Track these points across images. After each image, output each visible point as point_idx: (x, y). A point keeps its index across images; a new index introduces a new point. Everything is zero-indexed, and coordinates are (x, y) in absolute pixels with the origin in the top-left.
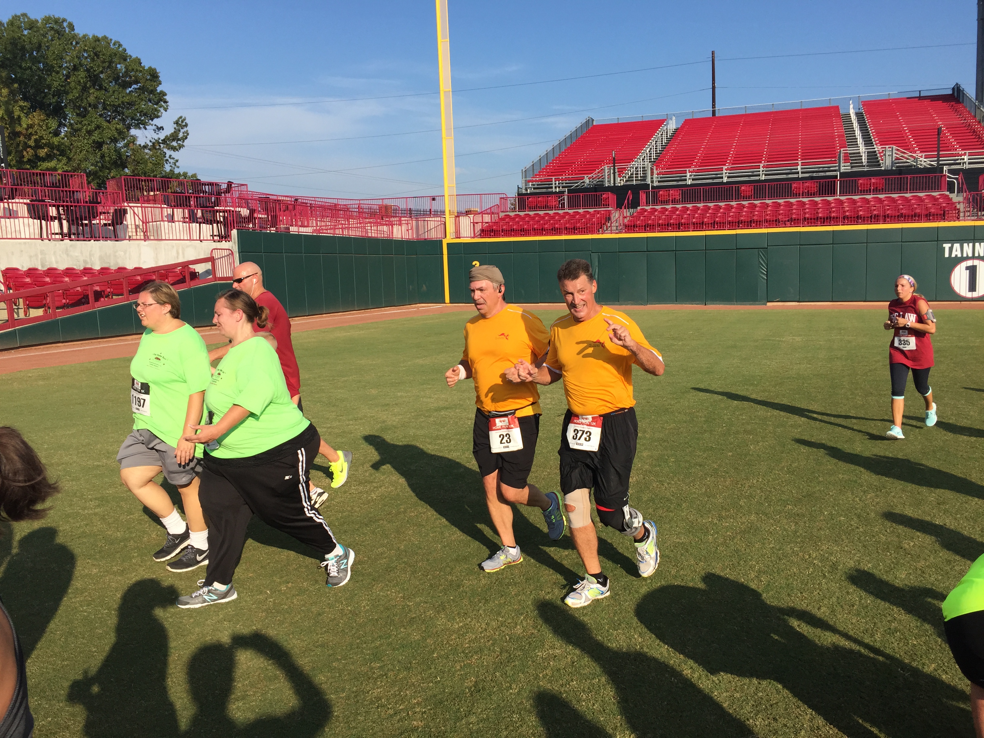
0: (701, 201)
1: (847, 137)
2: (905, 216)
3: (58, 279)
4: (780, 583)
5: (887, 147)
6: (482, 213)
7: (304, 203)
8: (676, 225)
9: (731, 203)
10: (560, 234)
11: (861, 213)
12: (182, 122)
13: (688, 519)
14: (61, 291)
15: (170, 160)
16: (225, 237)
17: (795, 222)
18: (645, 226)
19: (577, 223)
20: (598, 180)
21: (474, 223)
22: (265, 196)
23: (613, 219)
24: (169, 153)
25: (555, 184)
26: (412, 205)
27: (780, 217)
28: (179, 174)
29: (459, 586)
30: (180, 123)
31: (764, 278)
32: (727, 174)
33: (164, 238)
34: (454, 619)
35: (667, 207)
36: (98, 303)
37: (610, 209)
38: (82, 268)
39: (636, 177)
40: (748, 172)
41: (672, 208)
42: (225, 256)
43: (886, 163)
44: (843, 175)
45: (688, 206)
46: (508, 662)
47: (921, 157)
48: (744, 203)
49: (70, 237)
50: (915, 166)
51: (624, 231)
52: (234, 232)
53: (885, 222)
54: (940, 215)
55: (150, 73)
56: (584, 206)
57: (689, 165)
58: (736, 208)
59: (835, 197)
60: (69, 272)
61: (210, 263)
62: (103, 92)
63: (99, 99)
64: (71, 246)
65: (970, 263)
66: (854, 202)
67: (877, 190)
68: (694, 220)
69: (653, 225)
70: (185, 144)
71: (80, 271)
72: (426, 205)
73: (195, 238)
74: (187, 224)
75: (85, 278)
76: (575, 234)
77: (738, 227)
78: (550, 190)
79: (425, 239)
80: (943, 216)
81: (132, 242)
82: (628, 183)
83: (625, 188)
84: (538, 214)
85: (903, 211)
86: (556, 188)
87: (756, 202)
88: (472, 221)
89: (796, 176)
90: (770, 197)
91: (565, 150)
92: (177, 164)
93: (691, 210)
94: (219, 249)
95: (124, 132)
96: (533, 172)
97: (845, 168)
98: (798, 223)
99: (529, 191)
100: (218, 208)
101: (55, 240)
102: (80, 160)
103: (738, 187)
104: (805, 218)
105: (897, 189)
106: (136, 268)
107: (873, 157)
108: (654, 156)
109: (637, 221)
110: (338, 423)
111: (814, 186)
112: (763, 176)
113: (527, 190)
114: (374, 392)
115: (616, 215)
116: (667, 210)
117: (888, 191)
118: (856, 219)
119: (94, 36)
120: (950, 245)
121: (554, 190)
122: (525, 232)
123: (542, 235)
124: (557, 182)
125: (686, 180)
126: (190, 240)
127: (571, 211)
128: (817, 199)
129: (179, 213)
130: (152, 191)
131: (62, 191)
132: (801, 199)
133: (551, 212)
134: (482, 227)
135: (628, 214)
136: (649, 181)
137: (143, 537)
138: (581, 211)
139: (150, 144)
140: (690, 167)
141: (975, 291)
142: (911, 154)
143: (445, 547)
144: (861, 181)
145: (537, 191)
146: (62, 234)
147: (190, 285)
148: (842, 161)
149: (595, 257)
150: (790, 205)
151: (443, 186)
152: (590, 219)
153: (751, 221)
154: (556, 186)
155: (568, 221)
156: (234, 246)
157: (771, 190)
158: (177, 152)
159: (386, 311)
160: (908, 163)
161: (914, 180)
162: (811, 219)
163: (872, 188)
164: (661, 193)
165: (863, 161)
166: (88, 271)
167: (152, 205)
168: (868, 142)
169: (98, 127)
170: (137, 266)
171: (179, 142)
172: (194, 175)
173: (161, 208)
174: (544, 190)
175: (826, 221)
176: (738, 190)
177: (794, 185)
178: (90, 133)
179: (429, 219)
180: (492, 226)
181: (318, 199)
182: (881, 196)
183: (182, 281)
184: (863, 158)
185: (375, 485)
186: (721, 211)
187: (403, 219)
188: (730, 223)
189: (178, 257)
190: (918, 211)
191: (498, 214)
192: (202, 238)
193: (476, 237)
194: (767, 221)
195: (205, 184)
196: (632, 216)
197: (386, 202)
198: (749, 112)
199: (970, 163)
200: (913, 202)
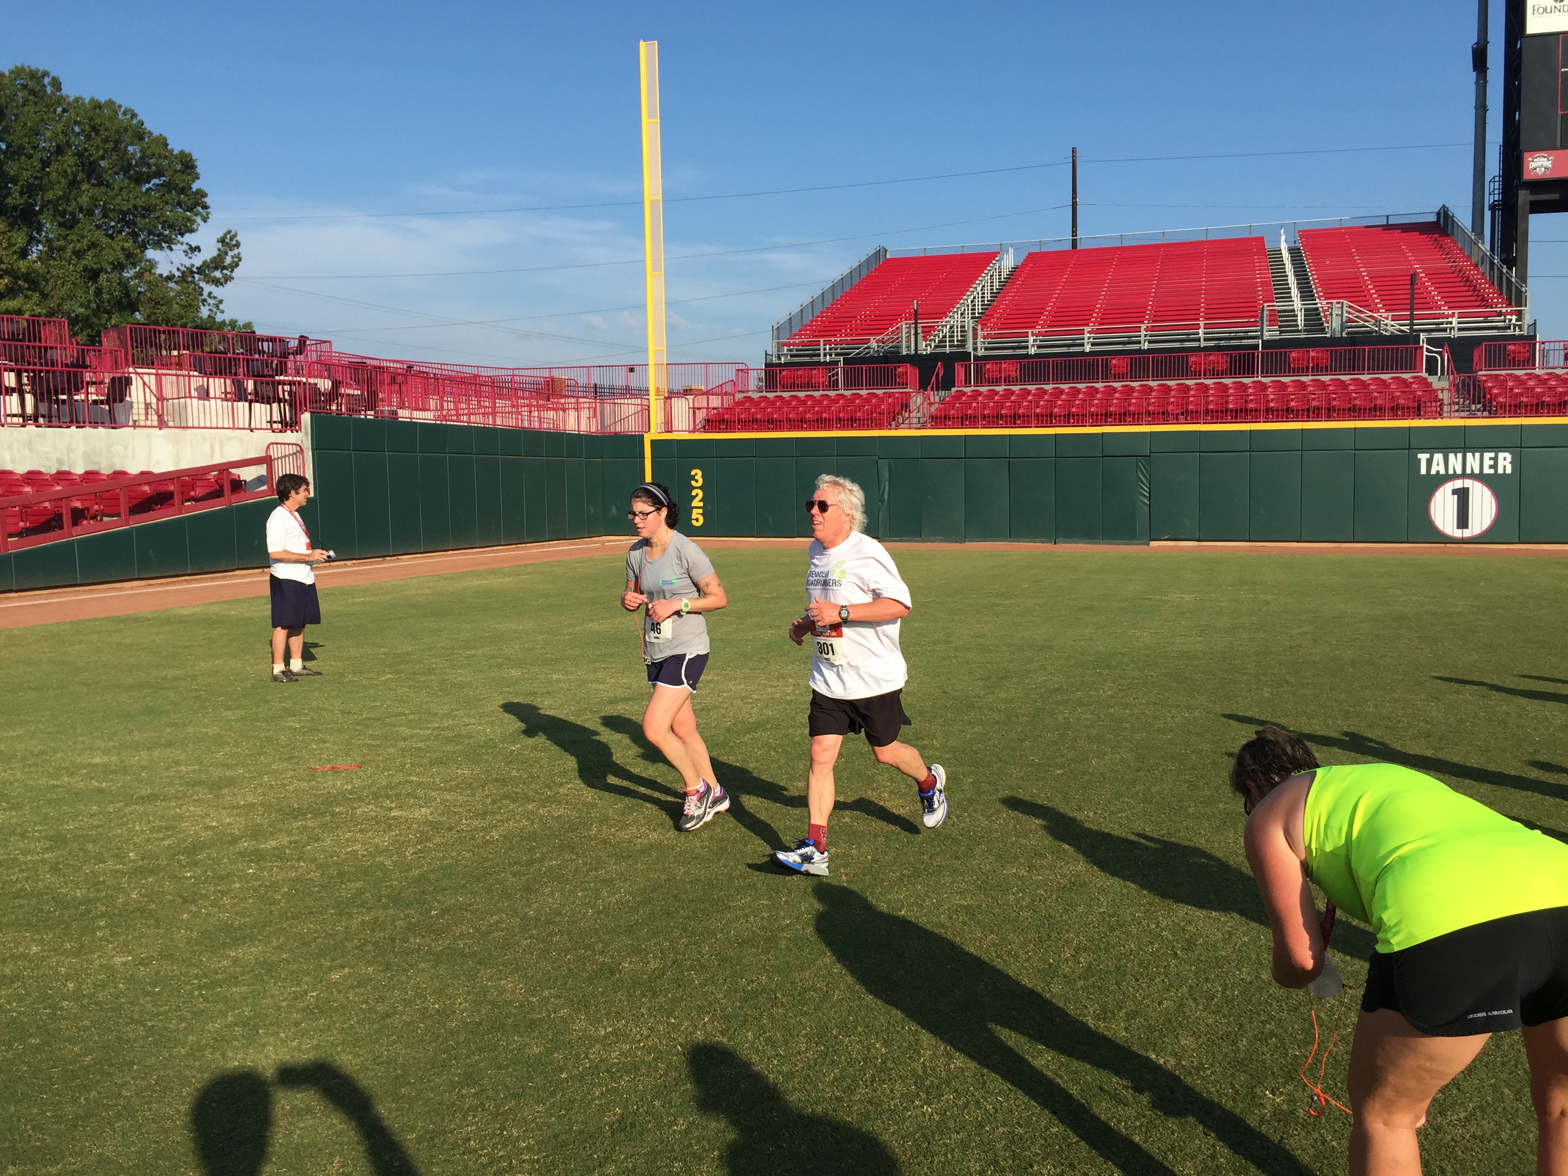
0: (1049, 380)
1: (1274, 285)
2: (1360, 409)
3: (14, 489)
4: (1108, 966)
5: (1334, 301)
6: (708, 393)
7: (423, 373)
8: (1010, 416)
9: (1096, 385)
10: (830, 428)
11: (1293, 404)
12: (231, 239)
13: (980, 869)
14: (17, 509)
15: (209, 300)
16: (290, 424)
17: (1192, 416)
18: (962, 417)
19: (856, 412)
20: (891, 345)
21: (694, 408)
22: (360, 360)
23: (913, 406)
24: (207, 288)
25: (825, 349)
26: (596, 378)
27: (1170, 408)
28: (224, 322)
29: (612, 973)
30: (227, 240)
31: (1145, 504)
32: (1091, 340)
33: (190, 425)
34: (599, 1021)
35: (997, 388)
36: (78, 529)
37: (908, 390)
38: (54, 471)
39: (950, 341)
40: (1122, 336)
41: (1005, 390)
42: (289, 455)
43: (1334, 325)
44: (1267, 344)
45: (1029, 387)
46: (676, 1085)
47: (1387, 318)
48: (1115, 385)
49: (36, 420)
50: (1376, 332)
51: (929, 425)
52: (306, 417)
53: (1329, 418)
54: (1414, 408)
55: (181, 161)
56: (871, 385)
57: (1032, 325)
58: (1103, 393)
59: (1255, 379)
60: (33, 477)
61: (265, 466)
62: (104, 189)
63: (96, 200)
64: (37, 435)
65: (1458, 484)
66: (1284, 386)
67: (1318, 369)
68: (1038, 410)
69: (975, 417)
70: (234, 275)
71: (51, 476)
72: (619, 379)
73: (241, 426)
74: (230, 403)
75: (59, 488)
76: (852, 428)
77: (1106, 423)
78: (815, 359)
79: (616, 433)
80: (1417, 412)
81: (138, 430)
82: (939, 350)
83: (934, 358)
84: (796, 396)
85: (1357, 402)
86: (825, 355)
87: (1134, 384)
88: (691, 406)
89: (1195, 344)
90: (1156, 376)
91: (842, 297)
92: (221, 307)
93: (1034, 395)
94: (281, 444)
95: (136, 255)
96: (791, 330)
97: (1270, 333)
98: (1197, 418)
99: (783, 360)
100: (282, 378)
101: (12, 425)
102: (62, 298)
103: (1107, 359)
104: (1207, 410)
105: (1349, 367)
106: (142, 473)
107: (1313, 317)
108: (979, 309)
109: (949, 410)
110: (451, 722)
111: (1222, 361)
112: (1146, 344)
113: (779, 358)
114: (515, 673)
115: (917, 400)
116: (996, 393)
117: (1336, 371)
118: (1285, 414)
119: (92, 100)
120: (1428, 456)
121: (822, 359)
122: (776, 425)
123: (800, 428)
124: (828, 346)
125: (1027, 347)
126: (234, 428)
127: (848, 393)
128: (1228, 381)
129: (217, 385)
130: (175, 349)
131: (28, 347)
132: (1202, 381)
133: (817, 394)
134: (708, 415)
135: (937, 399)
136: (969, 348)
137: (118, 898)
138: (863, 392)
139: (177, 274)
140: (1034, 327)
141: (1467, 528)
142: (1371, 314)
143: (599, 913)
144: (1293, 355)
145: (797, 360)
146: (23, 415)
147: (230, 500)
148: (1265, 323)
149: (884, 465)
150: (1186, 389)
151: (646, 350)
152: (878, 406)
153: (1125, 414)
154: (825, 352)
155: (844, 409)
156: (304, 438)
157: (1157, 365)
158: (221, 287)
159: (550, 546)
160: (1367, 327)
161: (1374, 355)
162: (1217, 411)
163: (1311, 365)
164: (988, 366)
165: (1299, 323)
166: (64, 477)
167: (174, 372)
168: (1306, 293)
169: (93, 245)
170: (145, 469)
171: (225, 272)
172: (249, 325)
173: (189, 376)
174: (807, 359)
175: (1238, 415)
176: (1107, 364)
177: (1193, 359)
178: (79, 254)
179: (623, 401)
180: (723, 414)
181: (446, 367)
182: (1325, 378)
183: (216, 494)
184: (1299, 318)
185: (498, 817)
186: (1080, 396)
187: (581, 400)
188: (1093, 415)
189: (212, 456)
190: (1379, 402)
191: (733, 395)
192: (253, 426)
193: (698, 430)
194: (1149, 414)
195: (262, 339)
196: (942, 402)
197: (556, 374)
198: (1126, 243)
199: (1460, 329)
200: (1373, 387)
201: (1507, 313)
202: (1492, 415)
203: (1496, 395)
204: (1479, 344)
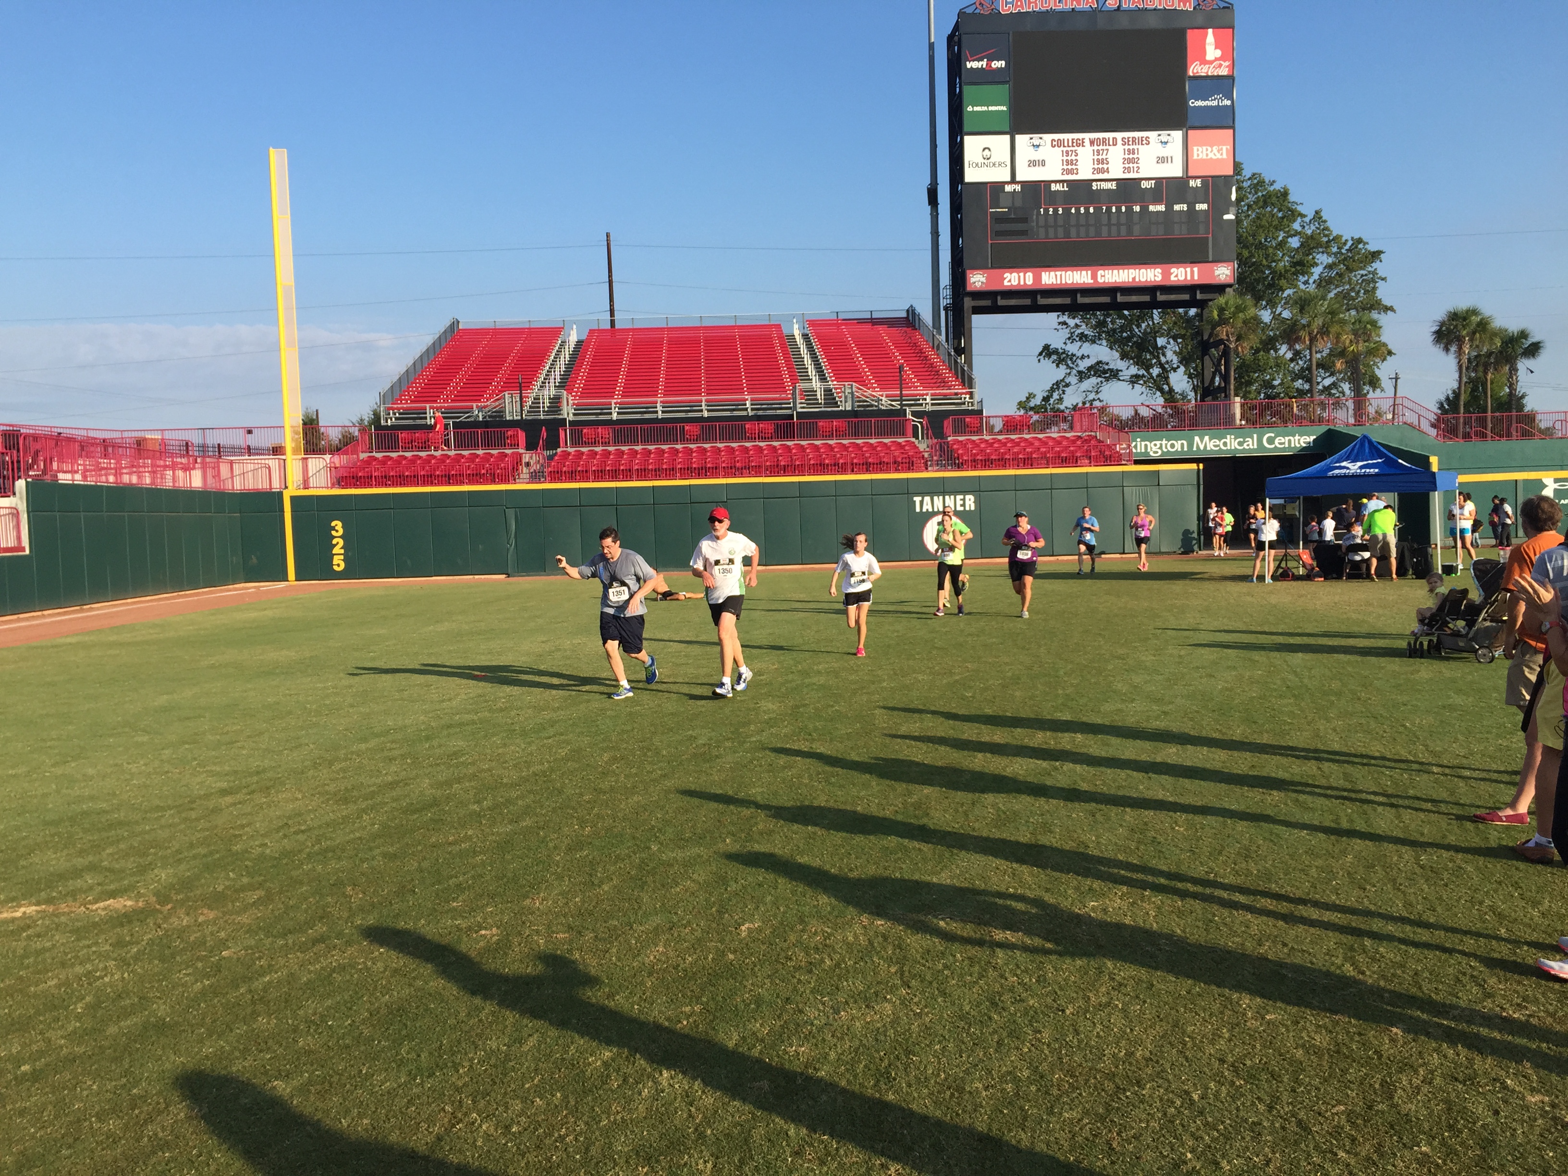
0: (637, 442)
2: (873, 465)
5: (845, 382)
9: (677, 446)
11: (827, 462)
16: (4, 490)
17: (758, 471)
18: (574, 473)
20: (494, 411)
21: (331, 466)
27: (738, 465)
32: (661, 408)
35: (596, 449)
37: (519, 450)
40: (687, 406)
41: (603, 450)
43: (844, 401)
44: (800, 414)
45: (623, 448)
47: (882, 396)
48: (692, 446)
50: (876, 406)
51: (544, 480)
52: (21, 484)
53: (853, 472)
54: (908, 464)
56: (484, 446)
59: (796, 442)
66: (816, 448)
67: (840, 434)
68: (636, 467)
69: (586, 471)
72: (239, 440)
77: (692, 478)
80: (910, 466)
85: (870, 460)
87: (706, 446)
88: (328, 465)
89: (744, 413)
90: (722, 440)
93: (628, 454)
96: (393, 395)
97: (801, 406)
103: (679, 424)
105: (861, 433)
107: (829, 395)
111: (769, 427)
112: (707, 412)
116: (596, 453)
117: (852, 436)
118: (820, 468)
120: (920, 498)
125: (611, 414)
127: (465, 453)
128: (776, 444)
132: (757, 443)
136: (563, 414)
140: (613, 397)
142: (871, 392)
144: (821, 424)
145: (402, 422)
148: (797, 397)
149: (511, 513)
150: (746, 450)
153: (705, 469)
155: (468, 467)
156: (19, 502)
160: (870, 403)
161: (877, 423)
162: (773, 467)
163: (835, 432)
165: (819, 397)
168: (822, 377)
174: (416, 422)
176: (682, 430)
177: (746, 425)
182: (845, 442)
184: (818, 393)
190: (885, 460)
199: (933, 404)
200: (879, 449)
201: (963, 393)
202: (959, 467)
203: (962, 455)
204: (948, 417)
